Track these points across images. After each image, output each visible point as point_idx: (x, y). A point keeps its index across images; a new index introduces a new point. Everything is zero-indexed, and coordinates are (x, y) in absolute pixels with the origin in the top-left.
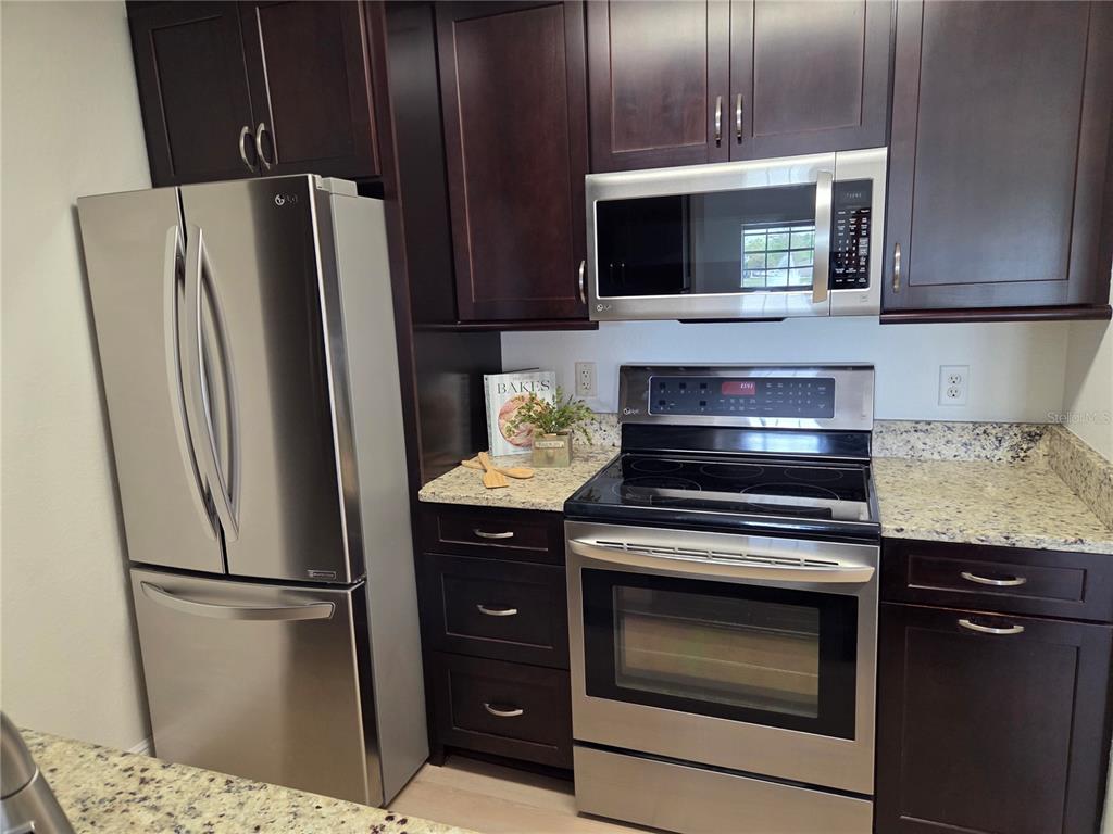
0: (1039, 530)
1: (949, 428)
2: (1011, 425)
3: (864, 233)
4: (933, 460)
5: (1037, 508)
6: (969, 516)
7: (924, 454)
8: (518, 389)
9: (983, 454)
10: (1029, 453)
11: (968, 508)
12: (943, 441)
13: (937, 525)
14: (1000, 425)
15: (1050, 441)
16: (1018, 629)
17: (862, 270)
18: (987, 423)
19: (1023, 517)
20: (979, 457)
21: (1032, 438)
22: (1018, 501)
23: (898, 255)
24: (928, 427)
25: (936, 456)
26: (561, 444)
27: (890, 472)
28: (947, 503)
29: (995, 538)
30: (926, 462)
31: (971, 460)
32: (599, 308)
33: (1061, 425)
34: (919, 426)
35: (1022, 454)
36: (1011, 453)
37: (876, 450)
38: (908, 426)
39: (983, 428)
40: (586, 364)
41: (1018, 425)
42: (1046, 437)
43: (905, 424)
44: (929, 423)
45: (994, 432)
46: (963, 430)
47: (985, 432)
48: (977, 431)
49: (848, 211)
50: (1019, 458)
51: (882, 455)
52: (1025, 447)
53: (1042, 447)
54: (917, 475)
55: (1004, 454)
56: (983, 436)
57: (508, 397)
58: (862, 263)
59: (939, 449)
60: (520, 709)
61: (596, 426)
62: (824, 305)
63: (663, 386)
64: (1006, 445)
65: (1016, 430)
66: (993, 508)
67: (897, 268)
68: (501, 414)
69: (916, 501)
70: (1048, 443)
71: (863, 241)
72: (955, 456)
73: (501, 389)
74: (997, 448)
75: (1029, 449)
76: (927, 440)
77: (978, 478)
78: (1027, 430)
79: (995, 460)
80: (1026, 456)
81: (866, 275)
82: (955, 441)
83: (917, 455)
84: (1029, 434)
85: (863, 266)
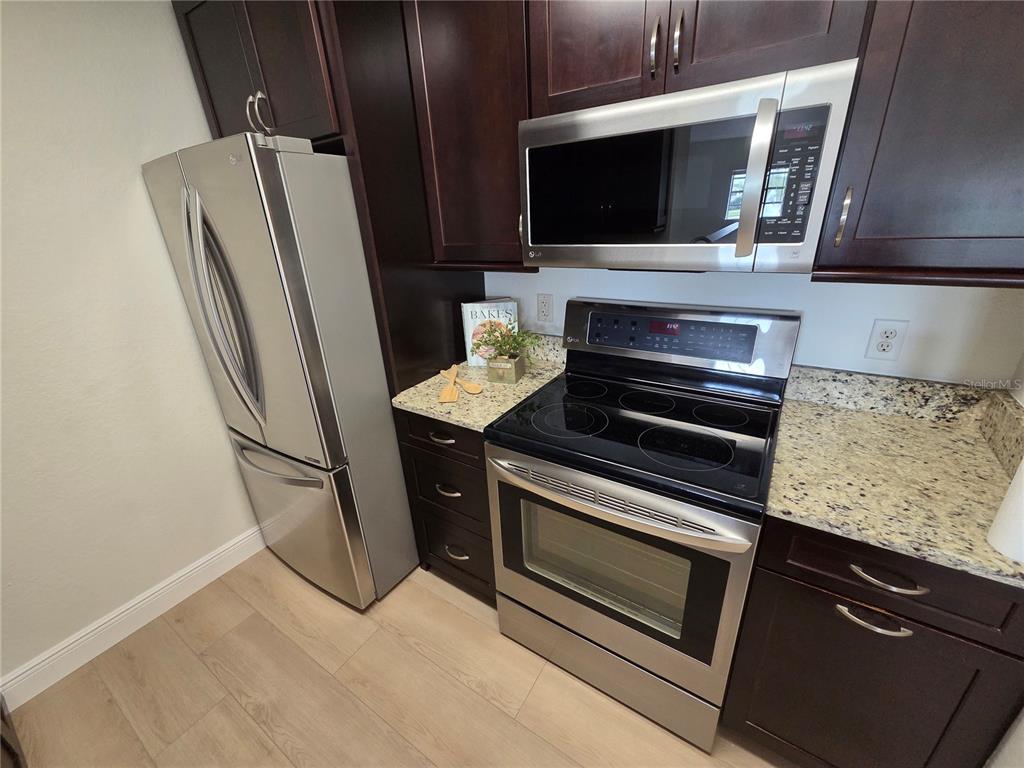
0: (962, 545)
1: (871, 382)
2: (944, 385)
3: (808, 176)
4: (847, 410)
5: (960, 501)
6: (874, 504)
7: (839, 402)
8: (487, 316)
9: (904, 409)
10: (957, 416)
11: (874, 490)
12: (862, 393)
13: (833, 515)
14: (931, 384)
15: (989, 406)
16: (905, 632)
17: (798, 221)
18: (916, 380)
19: (942, 515)
20: (898, 412)
21: (966, 402)
22: (938, 486)
23: (847, 202)
24: (848, 378)
25: (851, 406)
26: (509, 366)
27: (798, 420)
28: (850, 478)
29: (901, 544)
30: (839, 411)
31: (889, 414)
32: (532, 255)
33: (1006, 393)
34: (839, 376)
35: (949, 416)
36: (937, 413)
37: (789, 393)
38: (827, 374)
39: (910, 386)
40: (545, 295)
41: (954, 386)
42: (985, 403)
43: (824, 372)
44: (850, 374)
45: (922, 390)
46: (887, 385)
47: (911, 390)
48: (903, 388)
49: (791, 149)
50: (946, 418)
51: (795, 398)
52: (955, 409)
53: (977, 411)
54: (825, 427)
55: (929, 412)
56: (908, 393)
57: (479, 322)
58: (800, 212)
59: (856, 400)
60: (467, 555)
61: (551, 346)
62: (747, 261)
63: (600, 320)
64: (932, 404)
65: (949, 391)
66: (905, 493)
67: (844, 217)
68: (474, 335)
69: (815, 470)
70: (984, 408)
71: (805, 187)
72: (872, 408)
73: (474, 315)
74: (921, 406)
75: (959, 411)
76: (845, 391)
77: (893, 441)
78: (963, 392)
79: (916, 417)
80: (954, 418)
81: (802, 228)
82: (875, 395)
83: (831, 402)
84: (964, 397)
85: (799, 216)
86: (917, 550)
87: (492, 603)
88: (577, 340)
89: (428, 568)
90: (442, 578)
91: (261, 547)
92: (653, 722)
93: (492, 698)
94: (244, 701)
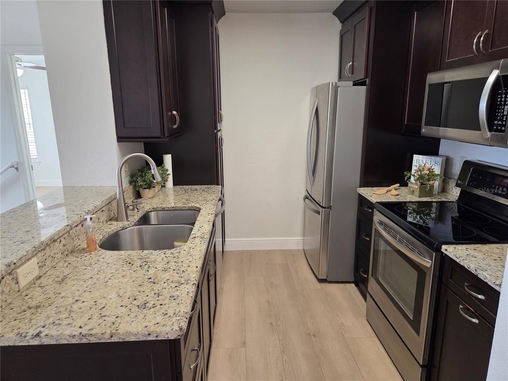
3: (507, 103)
8: (425, 163)
17: (504, 123)
32: (424, 131)
40: (463, 157)
49: (502, 91)
58: (504, 119)
71: (506, 107)
73: (418, 161)
81: (505, 126)
85: (504, 121)
86: (476, 270)
87: (365, 298)
88: (462, 183)
89: (357, 285)
90: (359, 291)
91: (302, 248)
92: (400, 374)
93: (343, 329)
94: (270, 279)
